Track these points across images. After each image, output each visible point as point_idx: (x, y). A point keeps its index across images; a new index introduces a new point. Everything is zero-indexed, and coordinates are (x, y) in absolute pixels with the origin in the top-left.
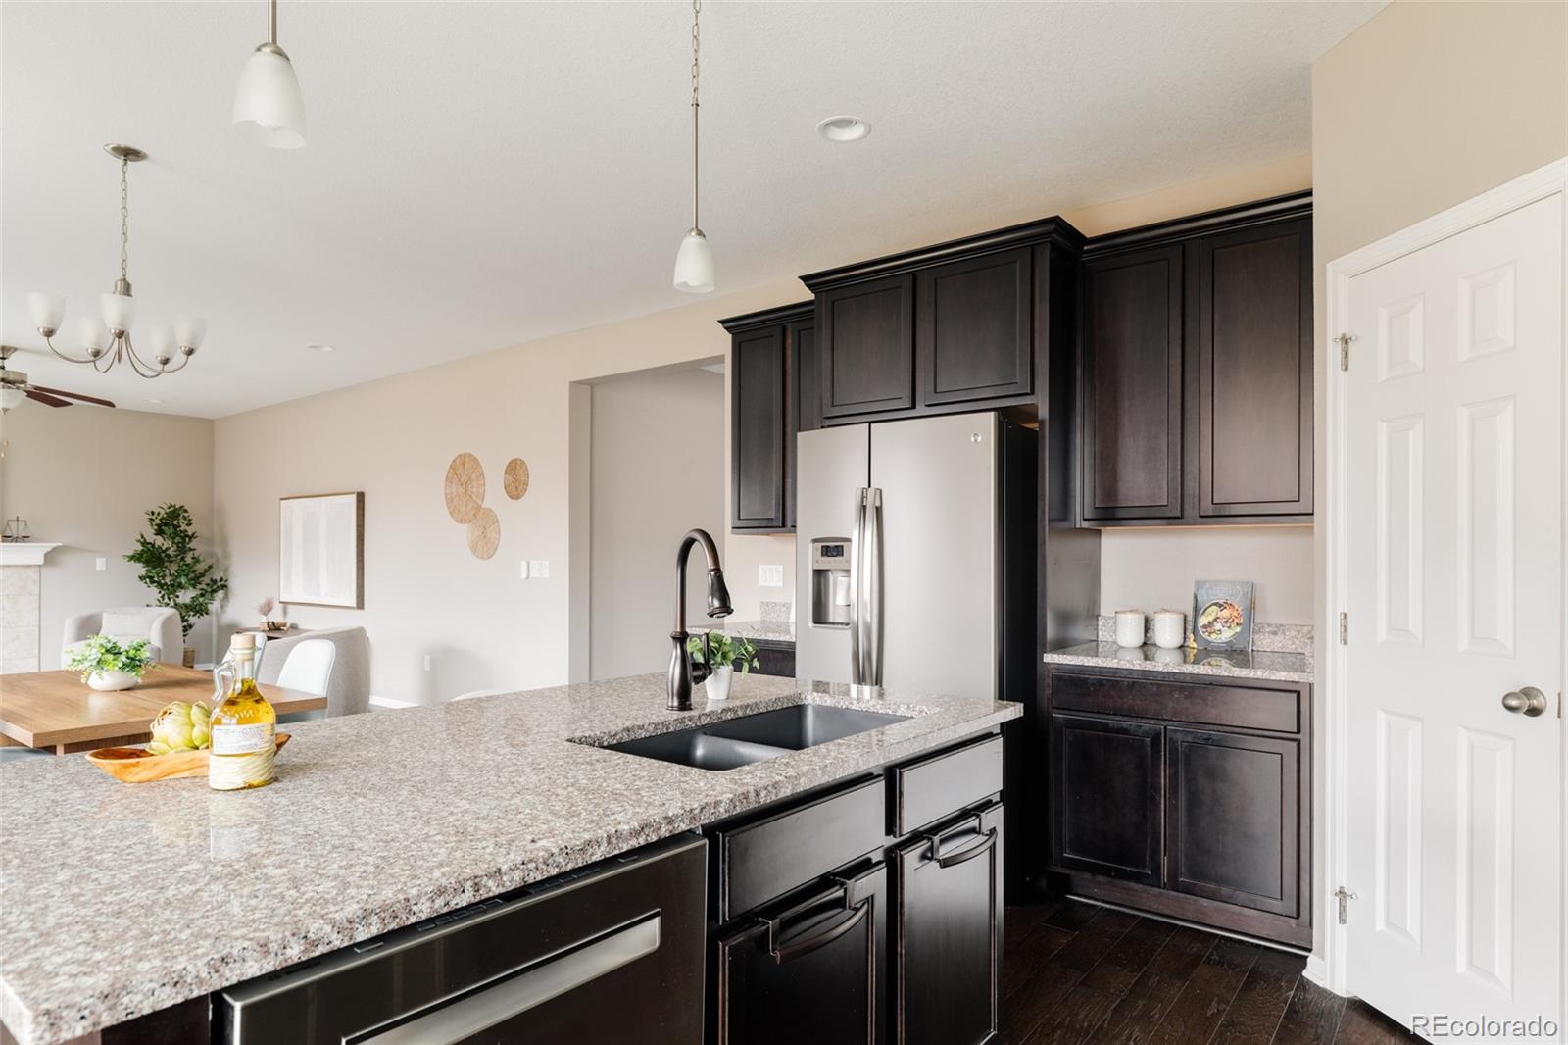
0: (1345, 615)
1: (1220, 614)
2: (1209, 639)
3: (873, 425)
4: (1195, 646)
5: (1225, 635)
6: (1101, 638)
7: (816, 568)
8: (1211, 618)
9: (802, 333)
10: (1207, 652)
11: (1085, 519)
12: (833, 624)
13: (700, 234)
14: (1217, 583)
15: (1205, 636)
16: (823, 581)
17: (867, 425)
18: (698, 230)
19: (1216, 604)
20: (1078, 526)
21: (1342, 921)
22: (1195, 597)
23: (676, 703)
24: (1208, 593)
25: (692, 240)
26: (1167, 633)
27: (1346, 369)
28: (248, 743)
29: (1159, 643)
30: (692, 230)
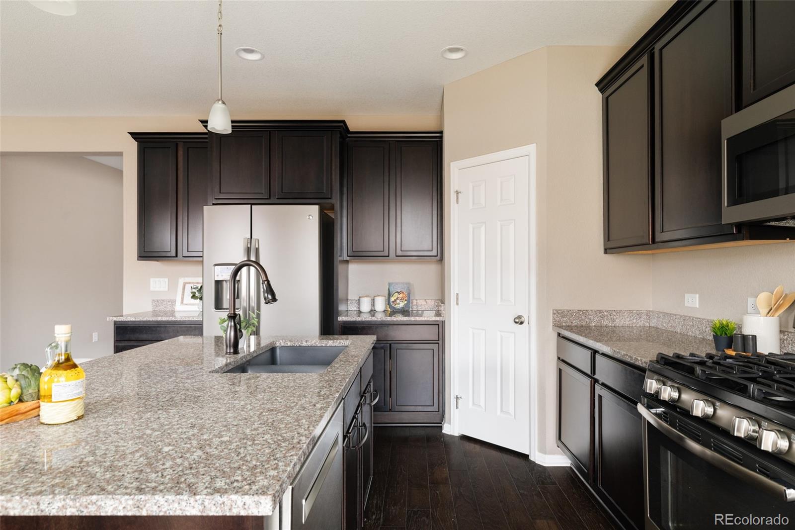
0: (458, 294)
1: (399, 296)
2: (395, 307)
3: (253, 206)
4: (389, 310)
5: (401, 305)
6: (349, 309)
7: (216, 279)
8: (395, 298)
9: (190, 149)
10: (394, 312)
11: (348, 256)
12: (224, 309)
13: (223, 103)
14: (397, 284)
15: (393, 305)
16: (220, 286)
17: (250, 206)
18: (222, 101)
19: (397, 292)
20: (345, 259)
21: (457, 408)
22: (389, 290)
23: (232, 351)
24: (393, 288)
25: (219, 106)
26: (380, 305)
27: (458, 203)
28: (78, 392)
29: (376, 310)
30: (219, 100)
